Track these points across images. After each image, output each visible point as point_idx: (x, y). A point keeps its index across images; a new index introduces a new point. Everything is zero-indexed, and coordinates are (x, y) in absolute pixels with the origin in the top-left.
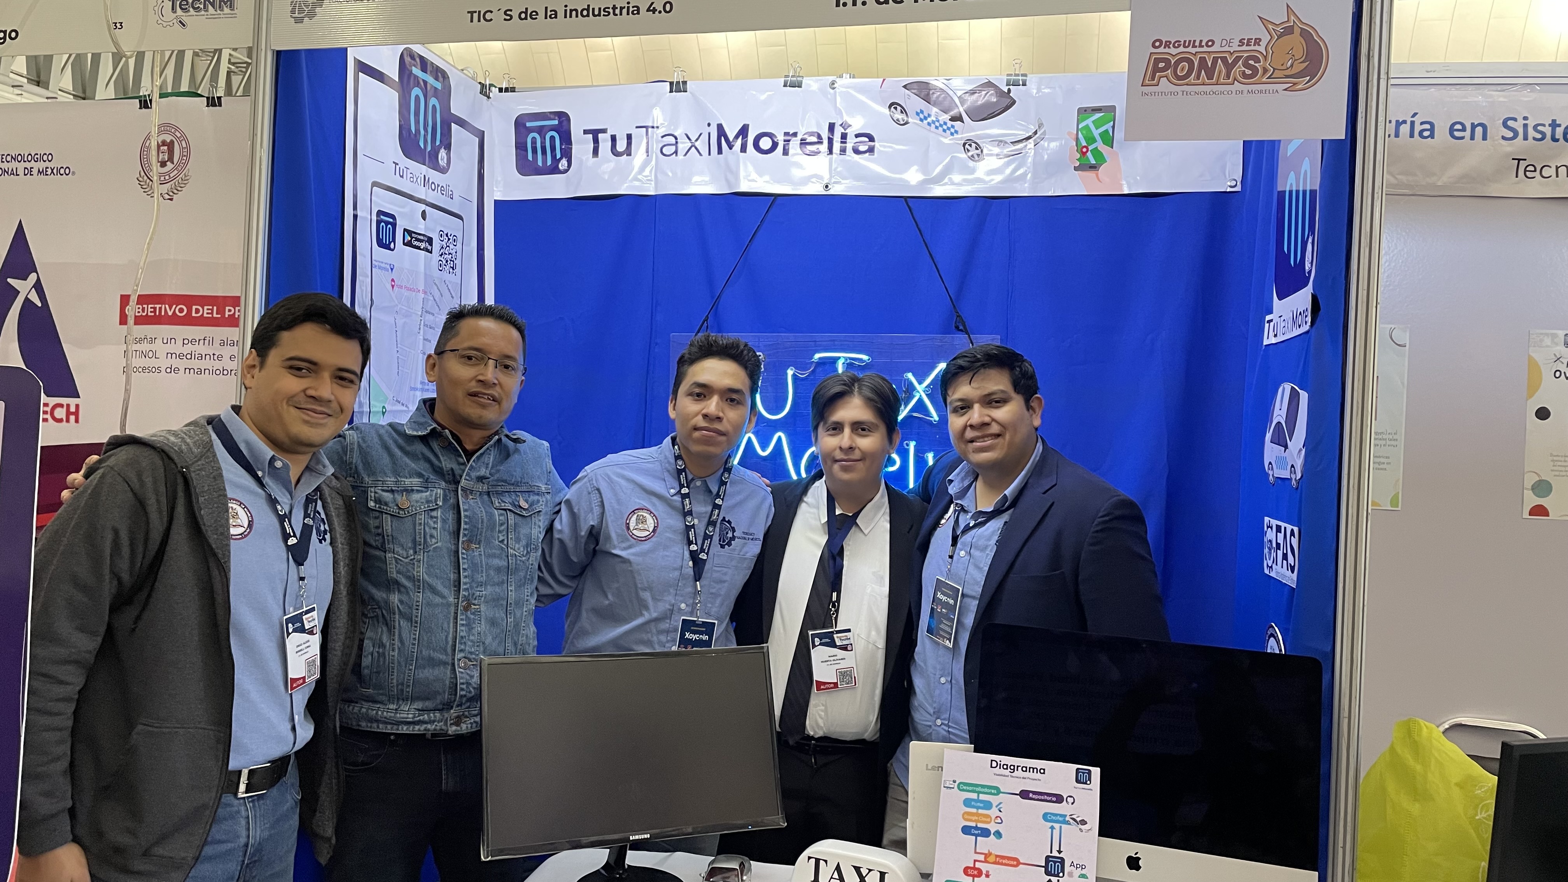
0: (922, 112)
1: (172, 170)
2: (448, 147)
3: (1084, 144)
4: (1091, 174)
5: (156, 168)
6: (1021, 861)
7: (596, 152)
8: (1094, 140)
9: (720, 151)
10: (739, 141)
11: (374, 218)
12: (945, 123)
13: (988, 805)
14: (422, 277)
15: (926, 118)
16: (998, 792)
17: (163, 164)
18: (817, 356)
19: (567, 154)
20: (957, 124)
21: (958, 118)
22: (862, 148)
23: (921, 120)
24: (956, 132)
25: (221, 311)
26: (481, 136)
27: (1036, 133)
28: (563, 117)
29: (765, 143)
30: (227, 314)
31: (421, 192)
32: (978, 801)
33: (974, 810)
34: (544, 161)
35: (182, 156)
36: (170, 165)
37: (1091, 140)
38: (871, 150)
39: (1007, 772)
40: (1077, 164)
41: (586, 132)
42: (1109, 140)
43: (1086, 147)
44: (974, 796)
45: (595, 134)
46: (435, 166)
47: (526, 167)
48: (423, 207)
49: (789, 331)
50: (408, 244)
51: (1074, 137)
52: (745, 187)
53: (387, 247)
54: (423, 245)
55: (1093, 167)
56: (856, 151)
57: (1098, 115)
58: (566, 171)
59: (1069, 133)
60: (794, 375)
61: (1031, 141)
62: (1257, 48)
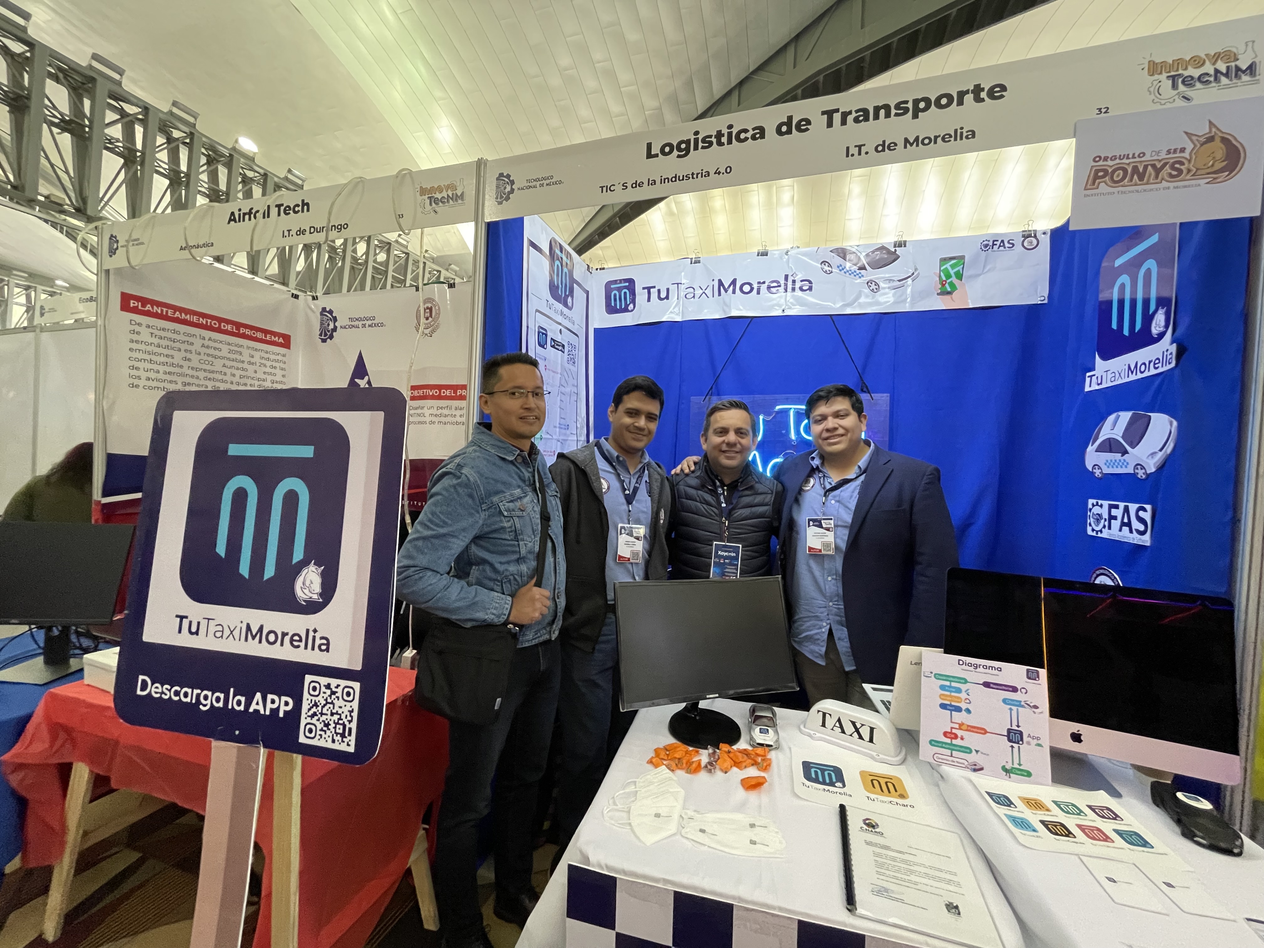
0: (841, 265)
1: (431, 322)
2: (572, 297)
3: (944, 279)
4: (947, 297)
5: (423, 320)
6: (988, 731)
7: (649, 300)
8: (950, 277)
9: (720, 294)
10: (732, 287)
11: (537, 330)
12: (855, 272)
13: (959, 691)
14: (560, 366)
15: (843, 269)
16: (966, 682)
17: (427, 319)
18: (778, 408)
19: (633, 301)
20: (863, 272)
21: (863, 268)
22: (805, 288)
23: (840, 270)
24: (863, 276)
25: (455, 392)
26: (587, 293)
27: (913, 274)
28: (631, 282)
29: (747, 288)
30: (458, 394)
31: (559, 319)
32: (950, 687)
33: (948, 693)
34: (621, 305)
35: (435, 315)
36: (430, 319)
37: (948, 276)
38: (810, 289)
39: (972, 668)
40: (939, 291)
41: (644, 288)
42: (960, 276)
43: (946, 281)
44: (948, 683)
45: (649, 289)
46: (566, 305)
47: (611, 309)
48: (560, 327)
49: (759, 394)
50: (553, 346)
51: (938, 275)
52: (735, 313)
53: (543, 347)
54: (560, 348)
55: (949, 293)
56: (801, 289)
57: (953, 262)
58: (632, 311)
59: (935, 273)
60: (763, 419)
61: (909, 279)
62: (1182, 155)
